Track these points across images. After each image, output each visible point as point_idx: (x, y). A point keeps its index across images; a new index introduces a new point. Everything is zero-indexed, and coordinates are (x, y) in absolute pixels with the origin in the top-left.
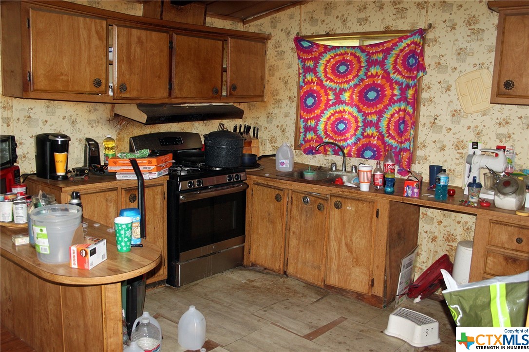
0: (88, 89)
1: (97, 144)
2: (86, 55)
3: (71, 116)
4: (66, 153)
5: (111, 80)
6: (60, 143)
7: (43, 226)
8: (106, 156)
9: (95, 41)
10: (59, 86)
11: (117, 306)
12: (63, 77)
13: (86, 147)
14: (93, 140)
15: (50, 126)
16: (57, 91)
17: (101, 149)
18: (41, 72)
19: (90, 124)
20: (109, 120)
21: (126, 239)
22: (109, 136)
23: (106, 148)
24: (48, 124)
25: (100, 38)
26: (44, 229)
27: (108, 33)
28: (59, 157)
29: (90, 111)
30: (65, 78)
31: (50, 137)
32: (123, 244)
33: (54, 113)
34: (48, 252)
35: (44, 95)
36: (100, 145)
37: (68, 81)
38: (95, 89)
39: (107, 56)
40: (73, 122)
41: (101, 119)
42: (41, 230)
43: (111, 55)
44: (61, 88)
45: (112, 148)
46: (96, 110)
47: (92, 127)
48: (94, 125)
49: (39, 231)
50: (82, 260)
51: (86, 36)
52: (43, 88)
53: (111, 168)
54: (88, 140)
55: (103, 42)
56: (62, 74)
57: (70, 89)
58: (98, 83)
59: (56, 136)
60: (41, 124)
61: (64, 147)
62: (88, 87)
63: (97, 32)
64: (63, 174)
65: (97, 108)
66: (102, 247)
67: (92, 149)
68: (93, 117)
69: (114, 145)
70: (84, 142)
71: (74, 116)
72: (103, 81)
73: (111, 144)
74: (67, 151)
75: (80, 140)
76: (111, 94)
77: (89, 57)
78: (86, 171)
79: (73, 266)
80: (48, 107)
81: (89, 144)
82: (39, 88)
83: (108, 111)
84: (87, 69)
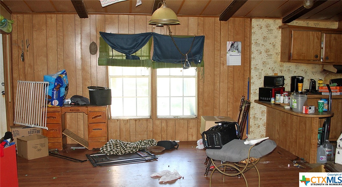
0: (313, 59)
1: (315, 81)
2: (312, 46)
3: (305, 70)
4: (302, 83)
5: (322, 55)
6: (300, 79)
7: (296, 99)
8: (319, 87)
9: (316, 40)
10: (301, 58)
11: (316, 129)
12: (303, 54)
13: (310, 82)
14: (314, 80)
15: (297, 73)
16: (300, 60)
17: (316, 84)
18: (295, 53)
19: (312, 73)
20: (321, 72)
21: (321, 108)
22: (320, 79)
23: (319, 84)
24: (296, 73)
25: (318, 39)
26: (296, 100)
27: (321, 36)
28: (300, 85)
29: (313, 68)
30: (304, 55)
31: (297, 77)
32: (320, 109)
33: (298, 69)
34: (296, 108)
35: (296, 61)
36: (316, 82)
37: (305, 56)
38: (315, 59)
39: (321, 45)
40: (306, 72)
41: (317, 71)
42: (295, 101)
43: (322, 45)
44: (302, 59)
45: (322, 84)
46: (315, 67)
47: (314, 75)
48: (314, 74)
49: (294, 101)
50: (306, 110)
51: (312, 38)
52: (295, 58)
53: (320, 90)
54: (311, 80)
55: (319, 40)
56: (303, 53)
57: (305, 59)
58: (316, 56)
59: (299, 77)
60: (293, 72)
61: (302, 81)
62: (313, 58)
63: (317, 37)
64: (301, 91)
65: (316, 67)
66: (313, 108)
67: (313, 83)
68: (314, 70)
69: (322, 82)
70: (310, 81)
71: (306, 70)
72: (319, 56)
73: (321, 82)
74: (303, 83)
75: (308, 80)
76: (322, 61)
77: (313, 46)
78: (310, 91)
79: (303, 112)
80: (296, 66)
81: (312, 81)
82: (294, 59)
83: (321, 68)
84: (313, 51)
